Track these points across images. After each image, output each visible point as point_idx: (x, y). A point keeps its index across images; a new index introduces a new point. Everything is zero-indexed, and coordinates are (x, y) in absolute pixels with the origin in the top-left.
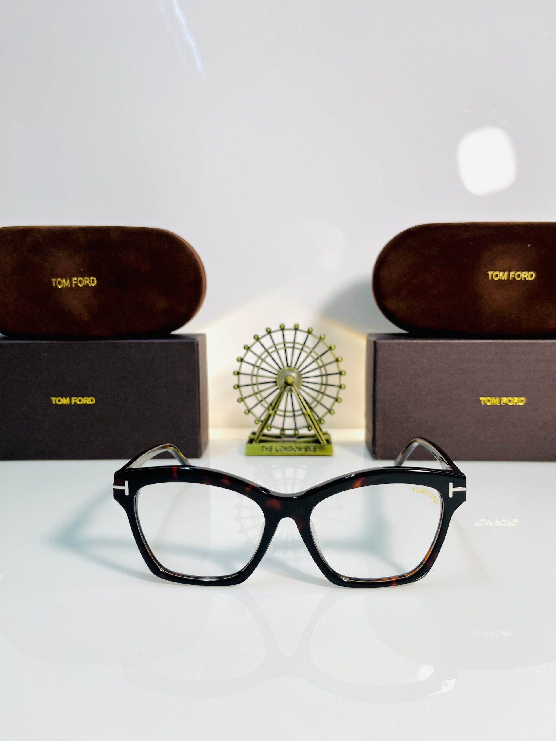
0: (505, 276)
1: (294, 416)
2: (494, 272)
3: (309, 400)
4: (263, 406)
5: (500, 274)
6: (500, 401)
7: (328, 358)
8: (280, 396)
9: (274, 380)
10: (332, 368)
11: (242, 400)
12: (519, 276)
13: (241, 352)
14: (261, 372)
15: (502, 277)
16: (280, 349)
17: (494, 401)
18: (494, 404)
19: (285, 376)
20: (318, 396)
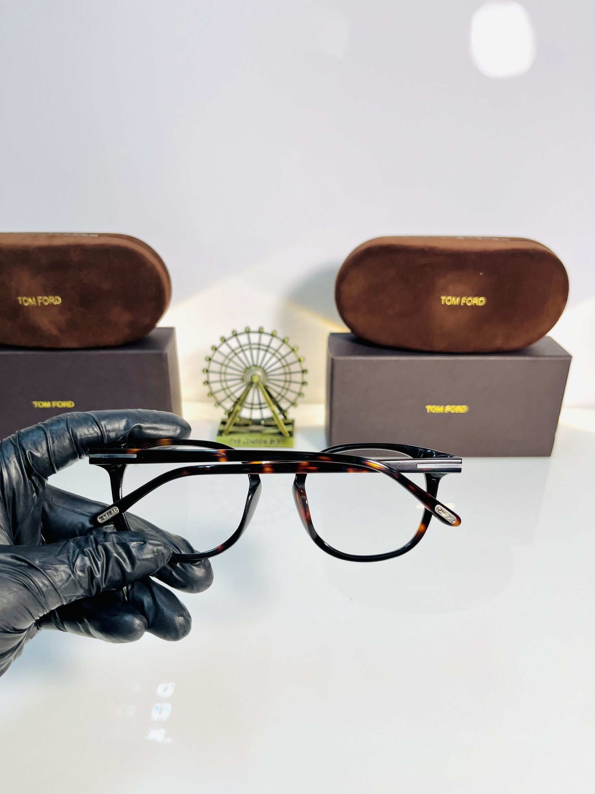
0: (457, 301)
1: (261, 408)
2: (446, 297)
3: (274, 394)
4: (232, 400)
5: (452, 301)
6: (444, 409)
7: (291, 358)
8: (246, 393)
9: (240, 377)
10: (296, 367)
11: (211, 394)
12: (470, 301)
13: (210, 353)
14: (229, 371)
15: (454, 303)
16: (246, 349)
17: (438, 409)
18: (438, 411)
19: (252, 375)
20: (282, 391)
